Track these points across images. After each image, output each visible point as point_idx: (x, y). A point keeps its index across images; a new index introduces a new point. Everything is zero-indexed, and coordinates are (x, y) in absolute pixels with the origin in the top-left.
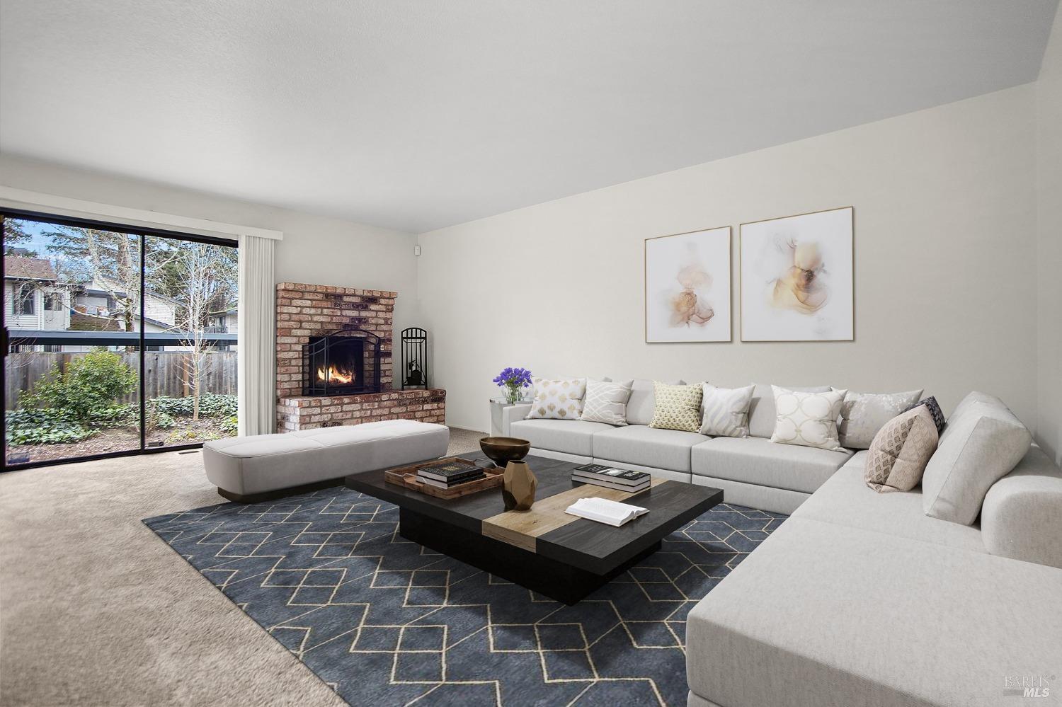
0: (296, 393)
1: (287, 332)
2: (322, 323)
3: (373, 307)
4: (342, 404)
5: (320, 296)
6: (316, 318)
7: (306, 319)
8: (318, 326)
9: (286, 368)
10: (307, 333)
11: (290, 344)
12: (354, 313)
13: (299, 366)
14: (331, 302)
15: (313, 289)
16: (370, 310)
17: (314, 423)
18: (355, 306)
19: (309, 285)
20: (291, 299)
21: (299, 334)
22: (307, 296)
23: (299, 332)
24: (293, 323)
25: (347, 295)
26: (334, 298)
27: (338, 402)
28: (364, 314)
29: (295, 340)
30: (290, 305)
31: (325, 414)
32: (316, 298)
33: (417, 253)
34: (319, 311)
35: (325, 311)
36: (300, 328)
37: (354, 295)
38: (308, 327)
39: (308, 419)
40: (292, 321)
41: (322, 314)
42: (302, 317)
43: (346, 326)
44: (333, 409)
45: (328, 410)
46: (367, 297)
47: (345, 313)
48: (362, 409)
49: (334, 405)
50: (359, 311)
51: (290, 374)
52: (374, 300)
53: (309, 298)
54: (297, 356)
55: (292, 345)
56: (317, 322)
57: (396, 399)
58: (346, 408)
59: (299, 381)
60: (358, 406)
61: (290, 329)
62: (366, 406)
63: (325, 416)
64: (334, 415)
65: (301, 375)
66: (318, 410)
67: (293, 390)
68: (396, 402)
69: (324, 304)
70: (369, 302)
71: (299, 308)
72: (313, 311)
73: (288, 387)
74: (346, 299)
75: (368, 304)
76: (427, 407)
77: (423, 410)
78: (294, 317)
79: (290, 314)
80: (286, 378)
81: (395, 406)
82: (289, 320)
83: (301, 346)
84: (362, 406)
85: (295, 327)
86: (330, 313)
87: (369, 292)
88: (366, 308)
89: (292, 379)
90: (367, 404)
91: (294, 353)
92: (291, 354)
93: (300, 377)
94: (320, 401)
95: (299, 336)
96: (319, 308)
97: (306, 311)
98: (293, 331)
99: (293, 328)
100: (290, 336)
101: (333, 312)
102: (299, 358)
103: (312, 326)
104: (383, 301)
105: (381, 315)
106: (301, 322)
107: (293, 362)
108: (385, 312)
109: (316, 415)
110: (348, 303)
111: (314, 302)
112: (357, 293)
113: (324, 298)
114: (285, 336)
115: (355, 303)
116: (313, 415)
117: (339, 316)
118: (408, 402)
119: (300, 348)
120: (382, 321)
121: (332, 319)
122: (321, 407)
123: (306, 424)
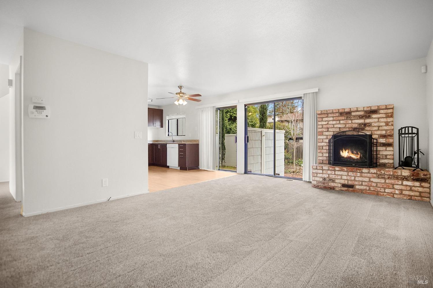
0: (326, 163)
1: (321, 133)
2: (340, 128)
3: (374, 116)
4: (335, 171)
5: (337, 114)
6: (336, 126)
7: (331, 127)
8: (338, 130)
9: (321, 150)
10: (332, 133)
11: (323, 139)
12: (361, 121)
13: (327, 150)
14: (344, 116)
15: (331, 112)
16: (373, 118)
17: (319, 177)
18: (361, 117)
19: (329, 110)
20: (322, 118)
21: (327, 134)
22: (330, 115)
23: (327, 133)
24: (324, 129)
25: (354, 112)
26: (347, 114)
27: (332, 169)
28: (368, 121)
29: (325, 137)
30: (322, 121)
31: (325, 174)
32: (335, 116)
33: (423, 70)
34: (338, 122)
35: (342, 122)
36: (328, 131)
37: (357, 111)
38: (332, 131)
39: (316, 175)
40: (324, 128)
41: (340, 123)
42: (328, 126)
43: (355, 129)
44: (329, 172)
45: (326, 172)
46: (368, 111)
47: (354, 121)
48: (348, 175)
49: (329, 170)
50: (365, 119)
51: (322, 153)
52: (375, 112)
53: (331, 116)
54: (326, 145)
55: (324, 140)
56: (337, 127)
57: (374, 173)
58: (337, 173)
59: (327, 157)
60: (346, 173)
61: (322, 132)
62: (350, 174)
63: (325, 175)
64: (330, 175)
65: (328, 154)
66: (321, 171)
67: (324, 161)
68: (375, 175)
69: (340, 118)
70: (370, 113)
71: (327, 122)
72: (334, 122)
73: (321, 159)
74: (353, 114)
75: (370, 114)
76: (405, 183)
77: (402, 184)
78: (324, 126)
79: (322, 125)
80: (321, 155)
81: (374, 177)
82: (322, 128)
83: (328, 140)
84: (348, 173)
85: (325, 131)
86: (345, 123)
87: (368, 107)
88: (369, 117)
89: (324, 156)
90: (352, 173)
91: (325, 144)
92: (323, 144)
93: (327, 155)
94: (322, 167)
95: (327, 135)
96: (337, 120)
97: (330, 123)
98: (324, 133)
99: (324, 132)
100: (323, 135)
101: (346, 122)
102: (327, 146)
103: (334, 130)
104: (382, 111)
105: (382, 120)
106: (328, 128)
107: (324, 148)
108: (386, 117)
109: (320, 174)
110: (354, 116)
111: (334, 118)
112: (359, 110)
113: (340, 115)
114: (320, 135)
115: (361, 115)
116: (318, 173)
117: (350, 123)
118: (386, 177)
119: (327, 141)
120: (384, 124)
121: (346, 125)
122: (323, 170)
123: (315, 177)
